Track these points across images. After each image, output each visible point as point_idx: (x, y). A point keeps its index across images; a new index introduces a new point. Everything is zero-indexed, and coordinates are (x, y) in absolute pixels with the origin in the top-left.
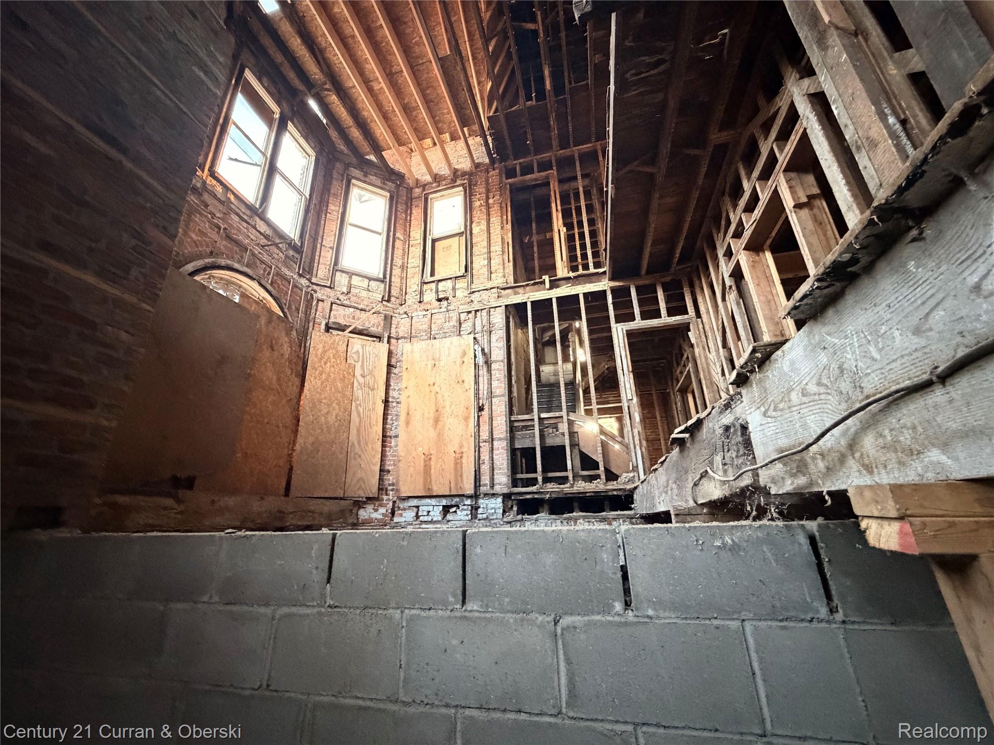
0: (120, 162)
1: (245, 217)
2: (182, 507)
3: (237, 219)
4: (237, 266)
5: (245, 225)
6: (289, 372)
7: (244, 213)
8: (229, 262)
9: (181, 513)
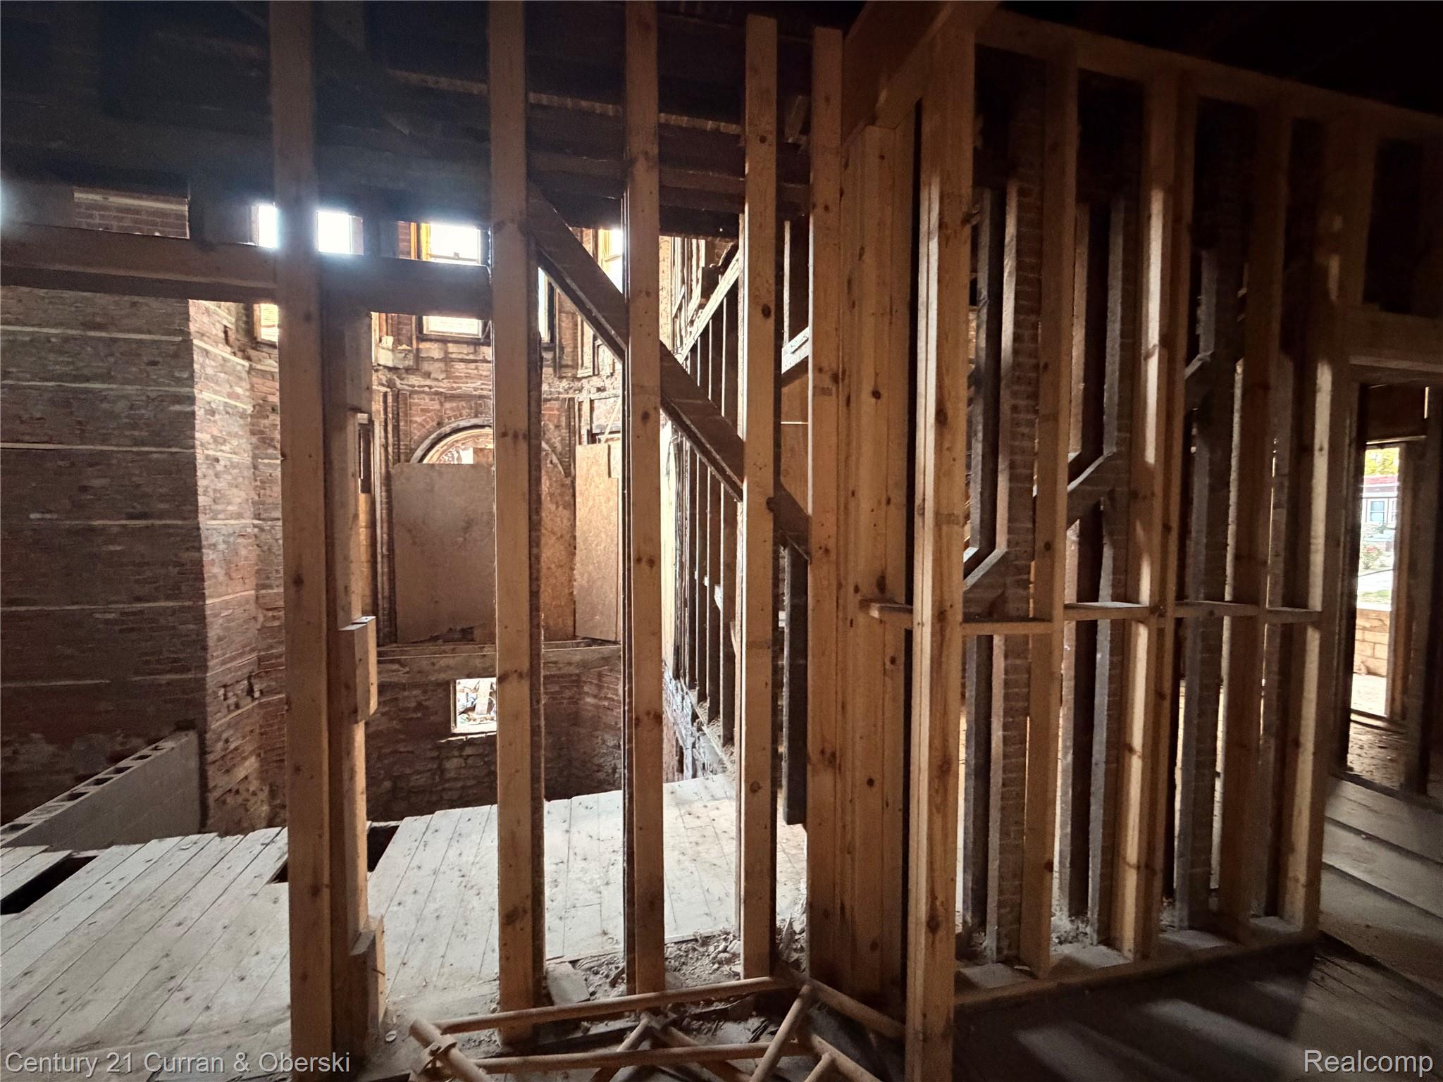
0: (153, 525)
1: (471, 357)
2: (407, 669)
3: (462, 365)
4: (463, 424)
5: (473, 365)
6: (553, 507)
7: (468, 354)
8: (454, 425)
9: (407, 673)
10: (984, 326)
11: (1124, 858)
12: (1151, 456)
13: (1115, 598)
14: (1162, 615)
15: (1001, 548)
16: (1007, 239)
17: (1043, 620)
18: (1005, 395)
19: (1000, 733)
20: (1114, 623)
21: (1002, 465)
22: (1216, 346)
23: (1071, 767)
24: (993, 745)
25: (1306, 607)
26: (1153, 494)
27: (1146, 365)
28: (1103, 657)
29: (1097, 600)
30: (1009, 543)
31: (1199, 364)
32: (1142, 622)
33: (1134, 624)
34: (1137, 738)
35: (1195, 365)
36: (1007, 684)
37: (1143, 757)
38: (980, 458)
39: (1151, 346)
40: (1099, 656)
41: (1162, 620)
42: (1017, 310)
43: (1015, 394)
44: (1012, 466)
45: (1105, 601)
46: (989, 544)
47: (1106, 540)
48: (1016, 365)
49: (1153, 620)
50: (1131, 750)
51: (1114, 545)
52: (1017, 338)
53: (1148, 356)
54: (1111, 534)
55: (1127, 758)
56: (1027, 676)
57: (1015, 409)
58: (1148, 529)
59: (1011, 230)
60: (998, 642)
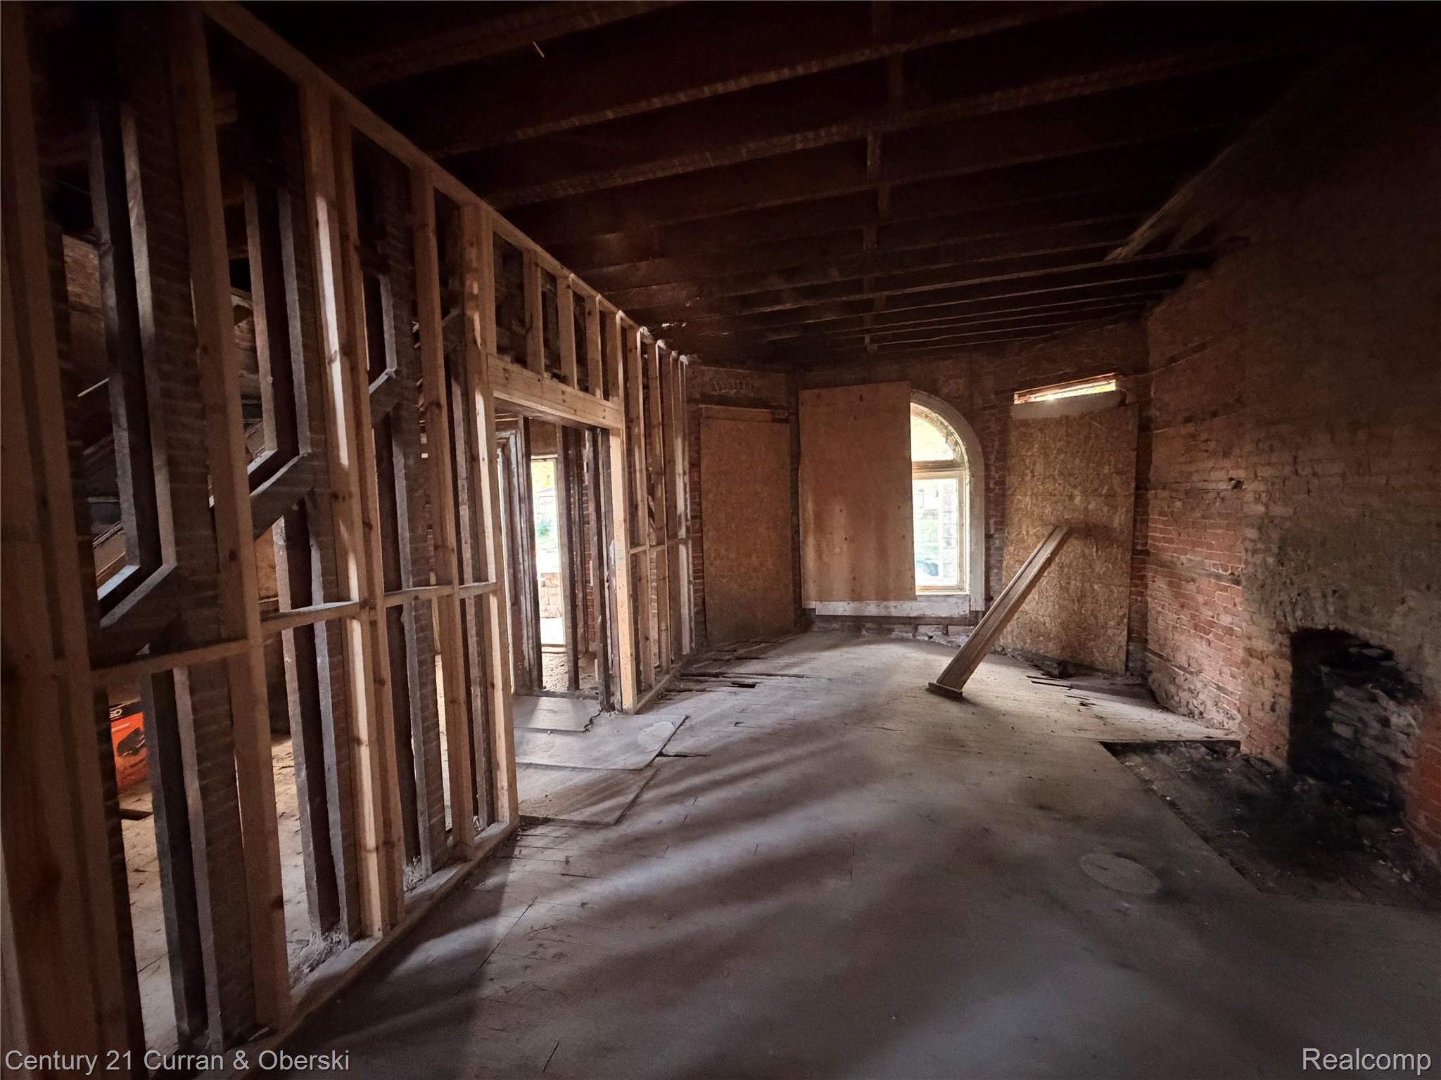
10: (111, 280)
11: (365, 847)
12: (344, 458)
13: (327, 599)
14: (373, 608)
15: (169, 563)
16: (129, 177)
17: (236, 639)
18: (151, 373)
19: (196, 784)
20: (330, 625)
21: (158, 461)
22: (399, 364)
23: (306, 782)
24: (190, 801)
25: (487, 580)
26: (351, 495)
27: (331, 369)
28: (323, 661)
29: (310, 604)
30: (179, 556)
31: (386, 377)
32: (354, 618)
33: (348, 621)
34: (363, 729)
35: (382, 378)
36: (197, 725)
37: (370, 745)
38: (127, 451)
39: (333, 352)
40: (319, 661)
41: (373, 613)
42: (154, 270)
43: (164, 376)
44: (171, 463)
45: (319, 604)
46: (152, 559)
47: (312, 542)
48: (160, 339)
49: (365, 615)
50: (359, 742)
51: (321, 548)
52: (157, 304)
53: (331, 361)
54: (317, 535)
55: (357, 752)
56: (228, 707)
57: (167, 393)
58: (351, 528)
59: (132, 167)
60: (180, 677)
